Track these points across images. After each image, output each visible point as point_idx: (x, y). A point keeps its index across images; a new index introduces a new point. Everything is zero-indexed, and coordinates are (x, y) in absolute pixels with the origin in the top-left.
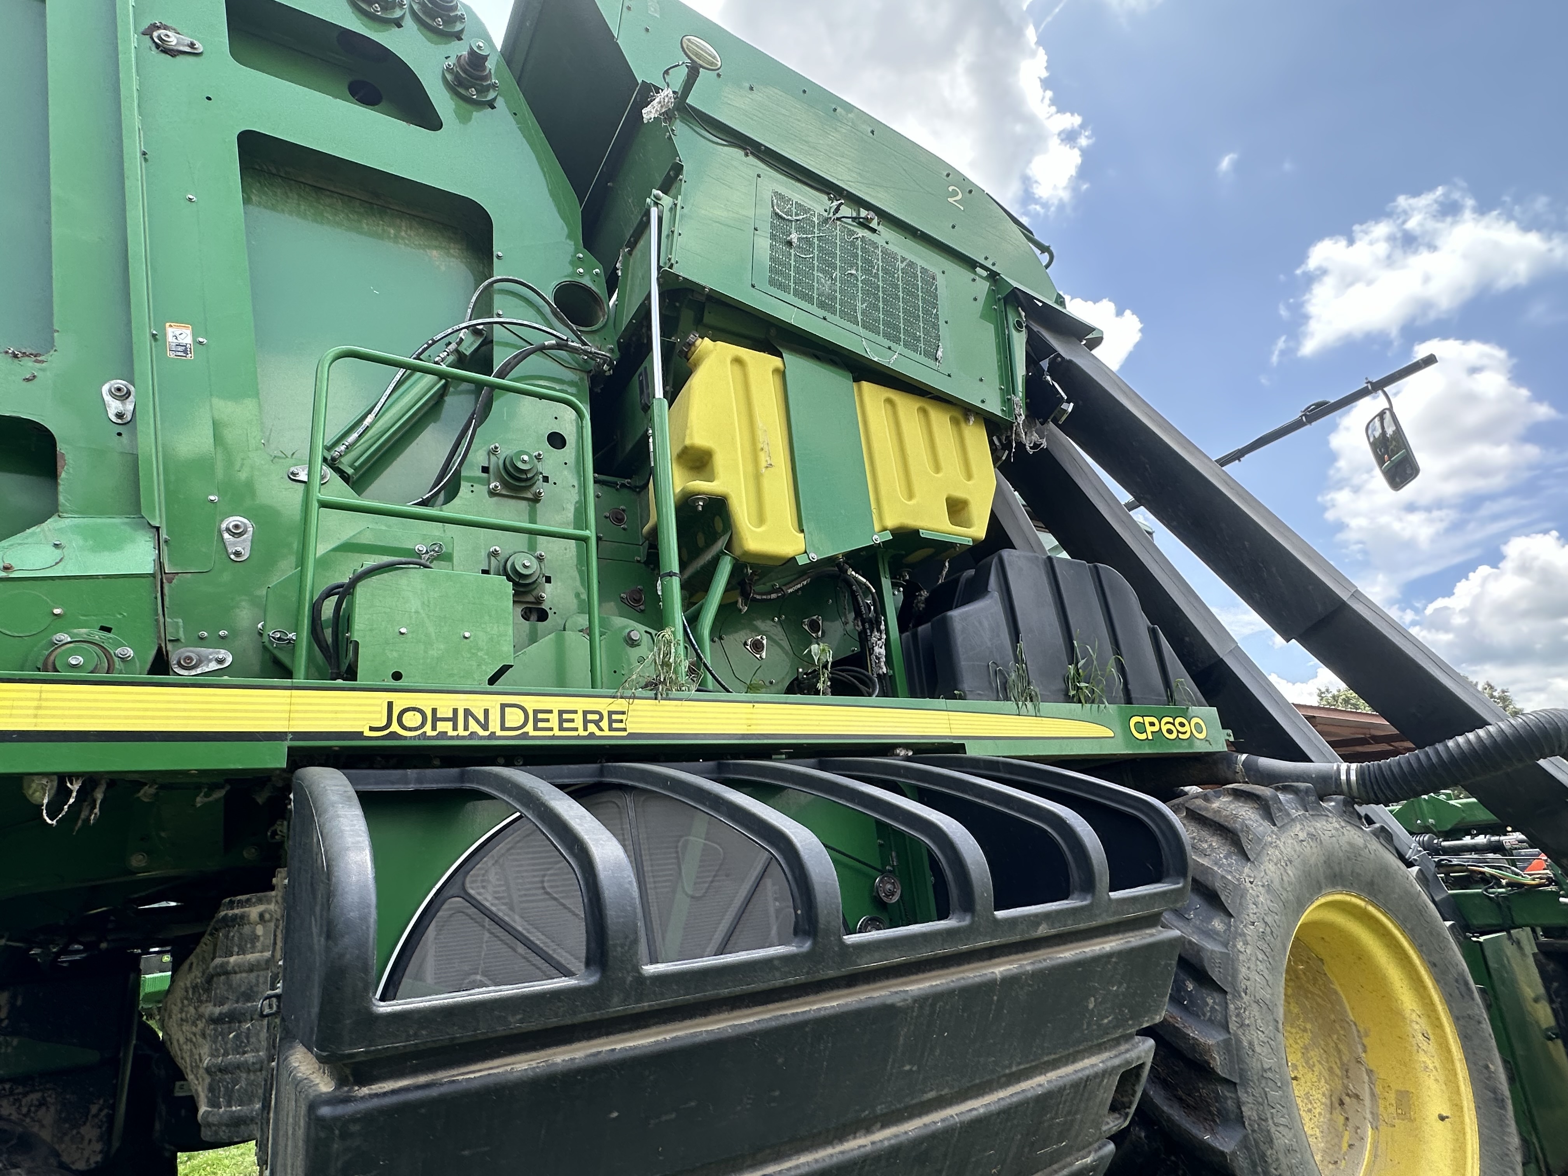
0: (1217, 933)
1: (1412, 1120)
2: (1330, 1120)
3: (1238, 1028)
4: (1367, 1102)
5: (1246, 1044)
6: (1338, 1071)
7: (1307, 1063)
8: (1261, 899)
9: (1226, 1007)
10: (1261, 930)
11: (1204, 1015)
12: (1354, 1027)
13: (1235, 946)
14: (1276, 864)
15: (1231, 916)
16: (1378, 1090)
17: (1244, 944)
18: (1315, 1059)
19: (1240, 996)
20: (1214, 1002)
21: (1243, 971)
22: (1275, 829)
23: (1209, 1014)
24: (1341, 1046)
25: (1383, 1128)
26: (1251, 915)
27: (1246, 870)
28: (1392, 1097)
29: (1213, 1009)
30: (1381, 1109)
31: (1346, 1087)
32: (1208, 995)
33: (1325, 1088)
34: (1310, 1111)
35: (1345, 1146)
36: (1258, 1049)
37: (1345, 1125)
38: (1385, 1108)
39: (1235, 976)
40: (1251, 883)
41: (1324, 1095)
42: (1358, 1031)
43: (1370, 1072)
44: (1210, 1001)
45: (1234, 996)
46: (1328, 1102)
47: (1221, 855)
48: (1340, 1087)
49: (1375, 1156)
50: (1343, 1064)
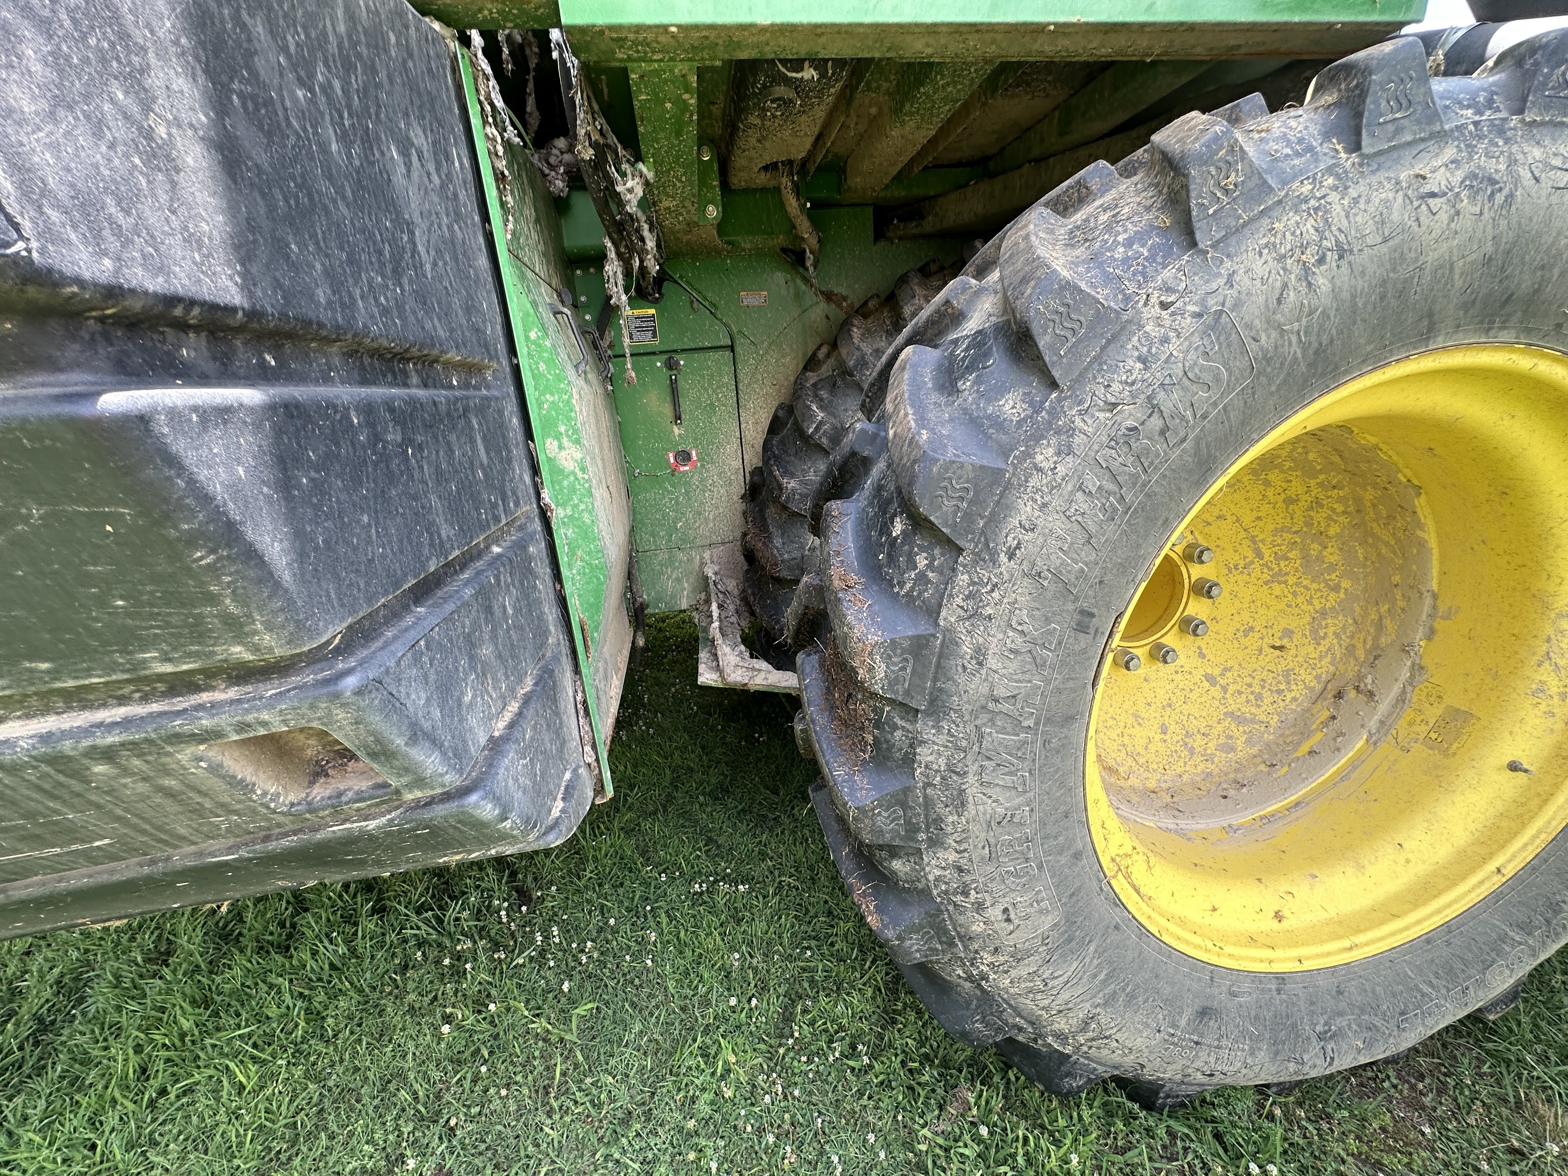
0: (999, 424)
1: (1445, 753)
2: (1308, 710)
3: (960, 619)
4: (1383, 708)
5: (967, 649)
6: (1361, 654)
7: (1314, 632)
8: (1173, 347)
9: (949, 580)
10: (1130, 423)
11: (901, 584)
12: (1428, 601)
13: (1028, 455)
14: (1282, 258)
15: (1053, 385)
16: (1414, 697)
17: (1058, 454)
18: (1331, 630)
19: (994, 561)
20: (930, 566)
21: (1025, 510)
22: (1347, 160)
23: (908, 586)
24: (1387, 622)
25: (1384, 747)
26: (1116, 387)
27: (1167, 274)
28: (1434, 713)
29: (922, 578)
30: (1403, 723)
31: (1361, 677)
32: (922, 549)
33: (1325, 667)
34: (1279, 692)
35: (1305, 748)
36: (992, 662)
37: (1325, 724)
38: (1411, 724)
39: (995, 521)
40: (1164, 306)
41: (1318, 677)
42: (1435, 607)
43: (1418, 669)
44: (922, 561)
45: (978, 559)
46: (1319, 688)
47: (1120, 238)
48: (1350, 675)
49: (1343, 776)
50: (1376, 646)
